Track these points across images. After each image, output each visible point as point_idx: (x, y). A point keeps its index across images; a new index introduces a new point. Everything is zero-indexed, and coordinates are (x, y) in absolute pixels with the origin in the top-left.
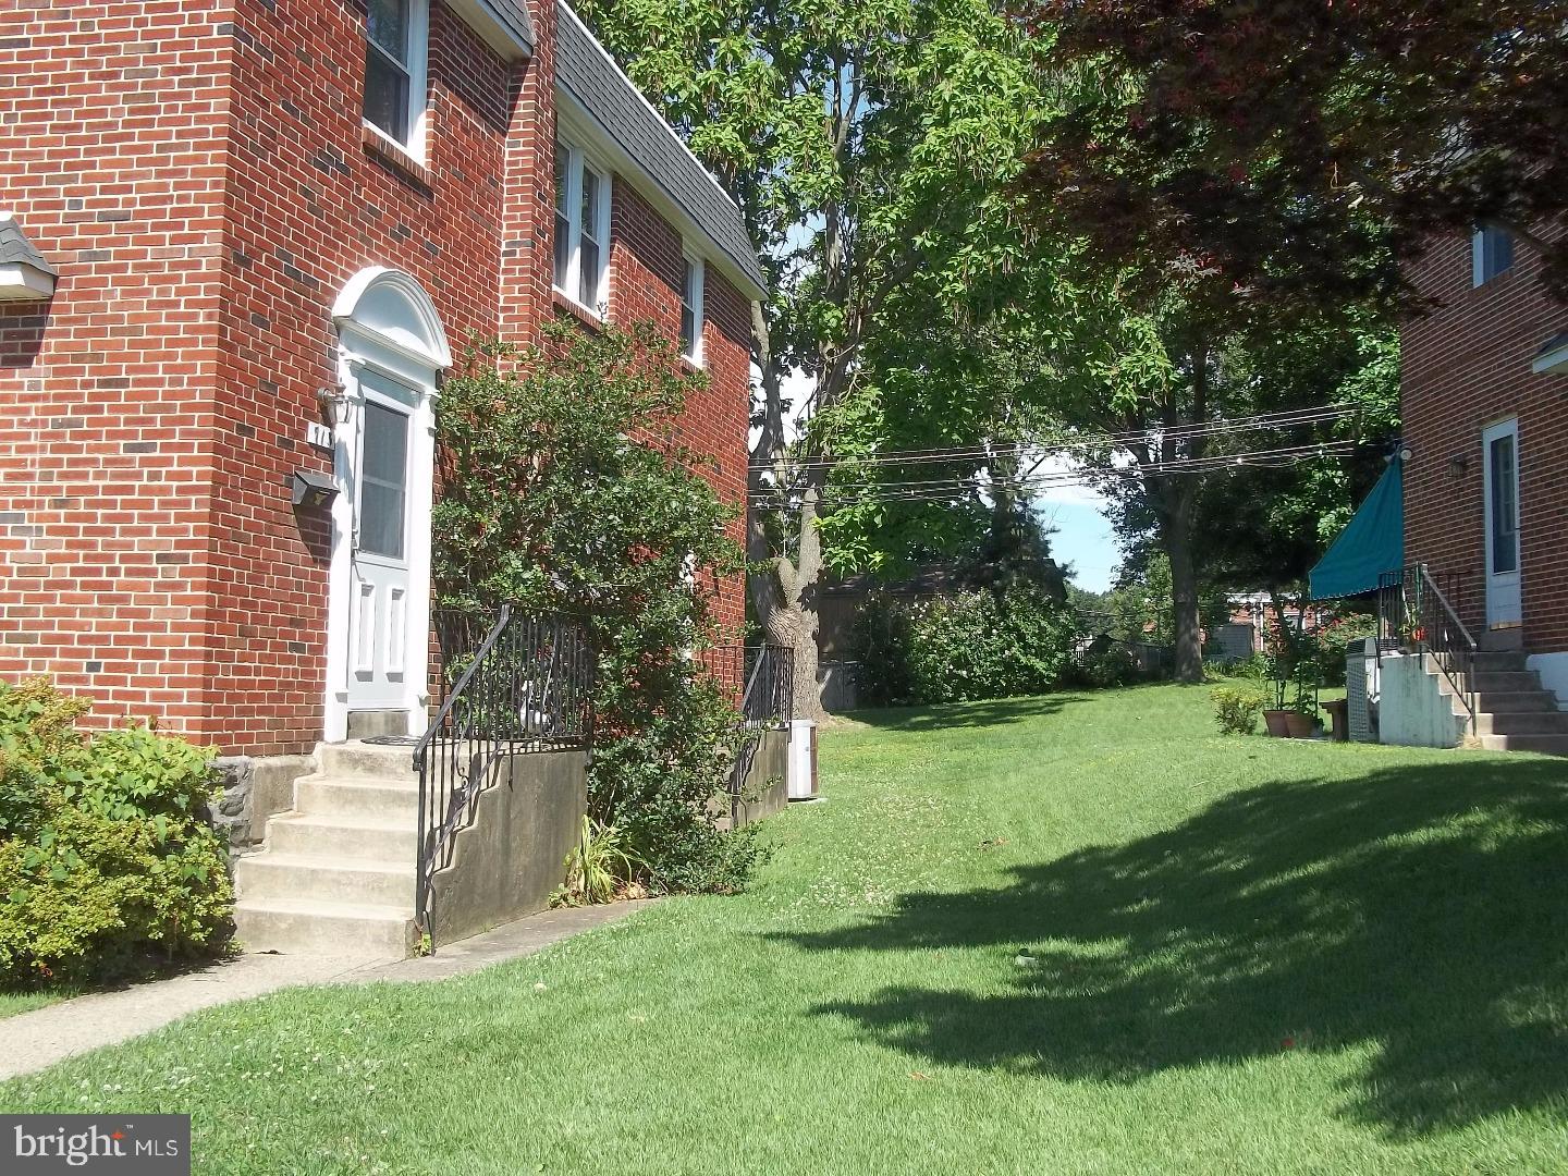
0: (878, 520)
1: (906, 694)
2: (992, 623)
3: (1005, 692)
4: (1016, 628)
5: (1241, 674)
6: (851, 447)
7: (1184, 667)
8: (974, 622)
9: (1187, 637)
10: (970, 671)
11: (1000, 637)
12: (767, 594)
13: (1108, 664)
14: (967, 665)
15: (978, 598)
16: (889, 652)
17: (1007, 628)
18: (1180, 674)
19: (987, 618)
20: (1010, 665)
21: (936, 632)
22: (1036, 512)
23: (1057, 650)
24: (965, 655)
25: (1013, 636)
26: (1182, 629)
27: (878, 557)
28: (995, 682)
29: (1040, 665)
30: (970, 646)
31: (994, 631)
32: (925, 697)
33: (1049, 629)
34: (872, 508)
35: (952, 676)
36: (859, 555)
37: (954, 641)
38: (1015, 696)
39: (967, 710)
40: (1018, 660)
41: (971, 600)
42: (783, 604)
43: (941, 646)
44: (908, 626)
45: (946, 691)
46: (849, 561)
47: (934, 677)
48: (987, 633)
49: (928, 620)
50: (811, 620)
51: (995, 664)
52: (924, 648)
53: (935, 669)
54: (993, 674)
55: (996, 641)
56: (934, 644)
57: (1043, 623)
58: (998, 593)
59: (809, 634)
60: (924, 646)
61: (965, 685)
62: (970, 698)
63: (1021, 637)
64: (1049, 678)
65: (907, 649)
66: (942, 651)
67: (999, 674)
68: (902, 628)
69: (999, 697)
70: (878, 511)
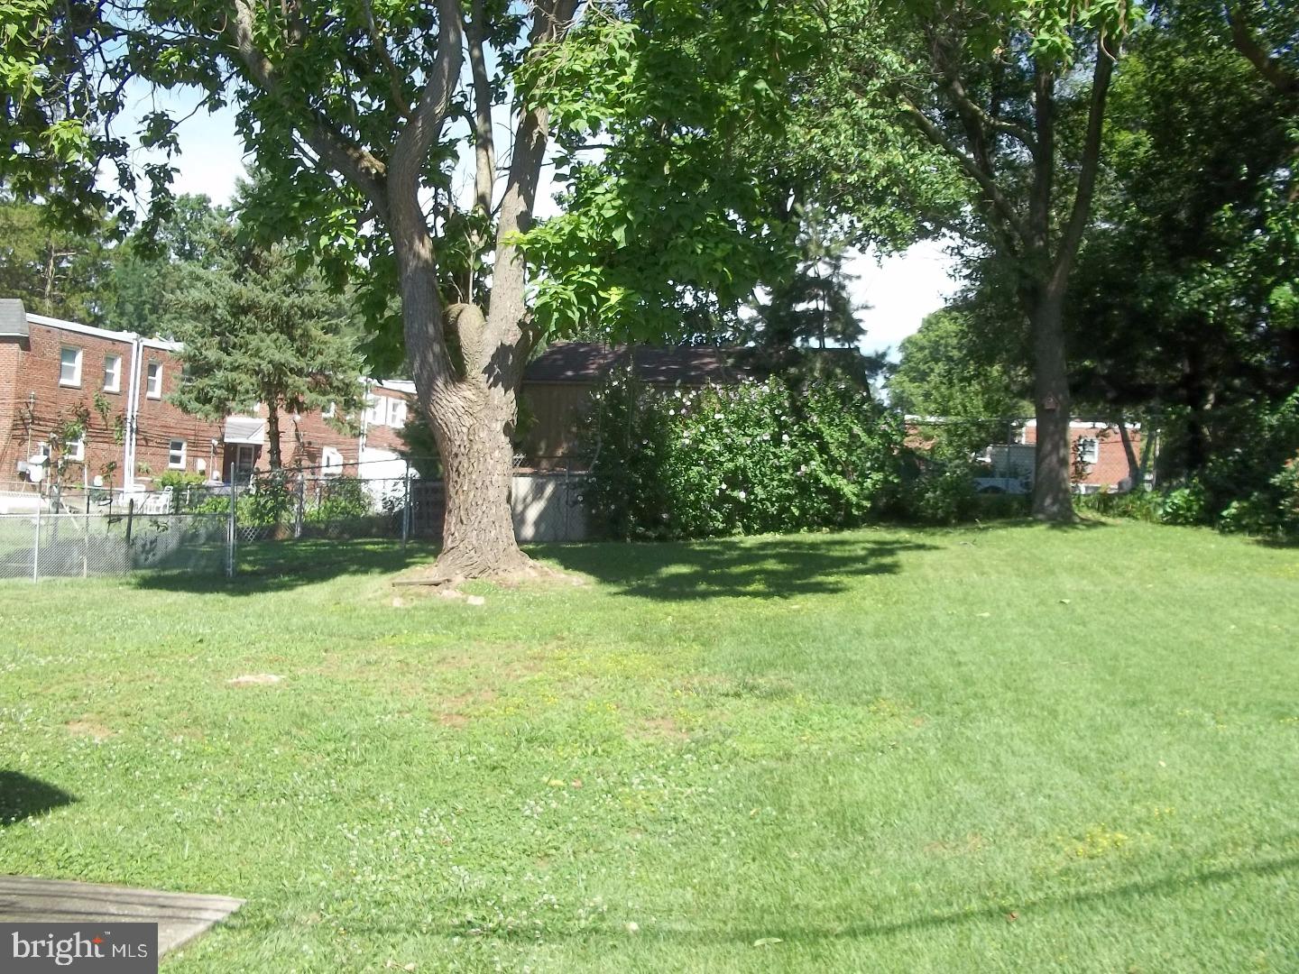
0: (619, 234)
1: (657, 522)
2: (783, 426)
3: (797, 525)
4: (817, 435)
5: (1125, 513)
6: (577, 106)
7: (1048, 501)
8: (759, 423)
9: (1054, 459)
10: (749, 492)
11: (793, 445)
12: (431, 358)
13: (945, 492)
14: (746, 485)
15: (766, 389)
16: (636, 460)
17: (804, 434)
18: (1042, 510)
19: (777, 418)
20: (805, 487)
21: (703, 434)
22: (849, 277)
23: (872, 468)
24: (744, 470)
25: (813, 446)
26: (1048, 447)
27: (615, 295)
28: (783, 510)
29: (849, 489)
30: (751, 457)
31: (785, 438)
32: (684, 528)
33: (864, 438)
34: (609, 213)
35: (724, 498)
36: (584, 293)
37: (729, 448)
38: (810, 531)
39: (749, 556)
40: (818, 480)
41: (756, 392)
42: (458, 373)
43: (710, 454)
44: (664, 424)
45: (714, 519)
46: (567, 303)
47: (698, 499)
48: (777, 441)
49: (694, 416)
50: (504, 403)
51: (786, 484)
52: (687, 457)
53: (700, 487)
54: (781, 498)
55: (786, 452)
56: (701, 452)
57: (857, 430)
58: (794, 385)
59: (499, 427)
60: (687, 454)
61: (744, 514)
62: (748, 530)
63: (823, 448)
64: (859, 507)
65: (662, 455)
66: (711, 461)
67: (790, 498)
68: (655, 427)
69: (787, 532)
70: (619, 219)
